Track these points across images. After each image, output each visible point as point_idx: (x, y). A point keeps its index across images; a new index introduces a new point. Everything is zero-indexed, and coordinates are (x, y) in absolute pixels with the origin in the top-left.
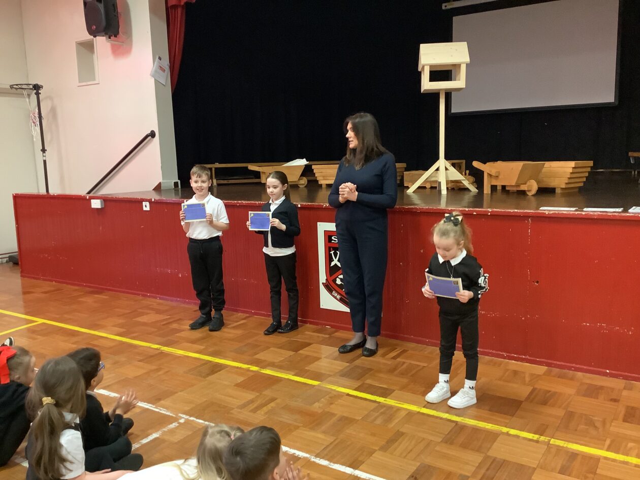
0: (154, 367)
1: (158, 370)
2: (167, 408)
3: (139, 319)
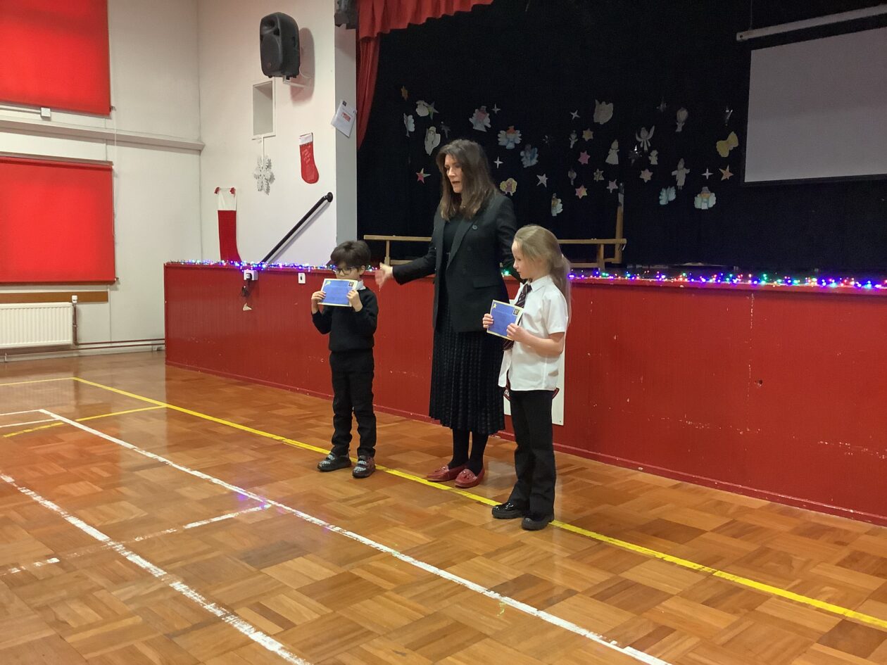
0: (263, 456)
1: (268, 459)
2: (257, 493)
3: (275, 412)
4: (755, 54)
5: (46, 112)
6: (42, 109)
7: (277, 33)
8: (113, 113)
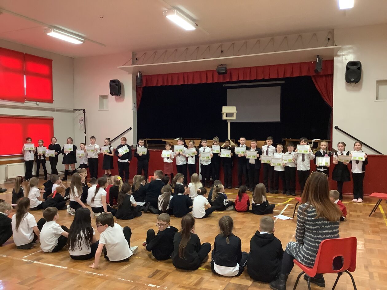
4: (228, 90)
5: (38, 103)
6: (37, 102)
7: (117, 85)
8: (53, 102)
